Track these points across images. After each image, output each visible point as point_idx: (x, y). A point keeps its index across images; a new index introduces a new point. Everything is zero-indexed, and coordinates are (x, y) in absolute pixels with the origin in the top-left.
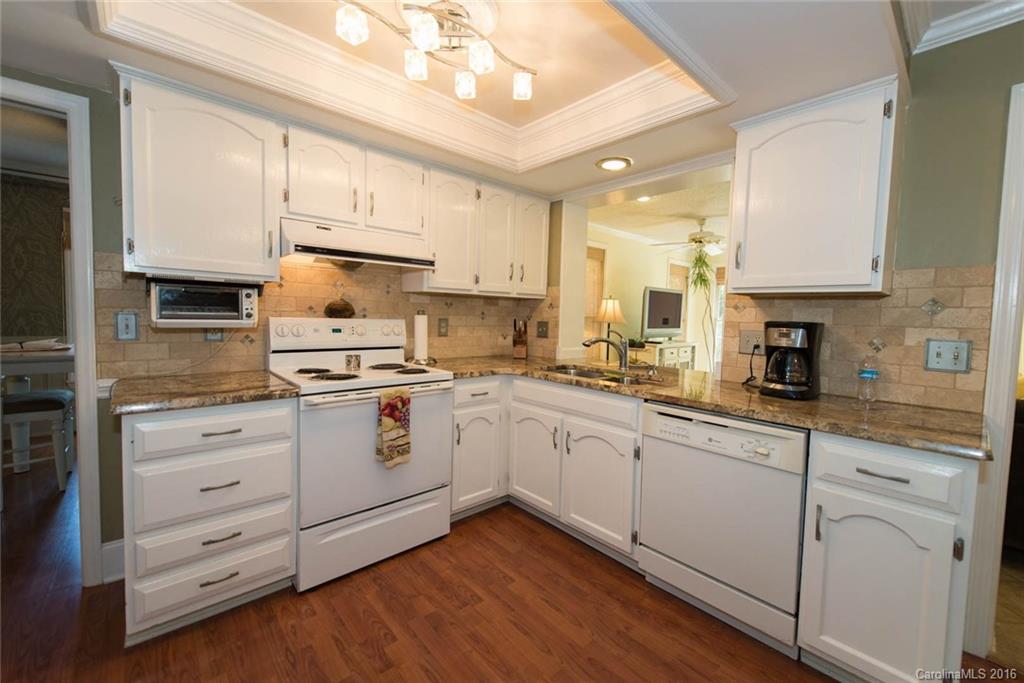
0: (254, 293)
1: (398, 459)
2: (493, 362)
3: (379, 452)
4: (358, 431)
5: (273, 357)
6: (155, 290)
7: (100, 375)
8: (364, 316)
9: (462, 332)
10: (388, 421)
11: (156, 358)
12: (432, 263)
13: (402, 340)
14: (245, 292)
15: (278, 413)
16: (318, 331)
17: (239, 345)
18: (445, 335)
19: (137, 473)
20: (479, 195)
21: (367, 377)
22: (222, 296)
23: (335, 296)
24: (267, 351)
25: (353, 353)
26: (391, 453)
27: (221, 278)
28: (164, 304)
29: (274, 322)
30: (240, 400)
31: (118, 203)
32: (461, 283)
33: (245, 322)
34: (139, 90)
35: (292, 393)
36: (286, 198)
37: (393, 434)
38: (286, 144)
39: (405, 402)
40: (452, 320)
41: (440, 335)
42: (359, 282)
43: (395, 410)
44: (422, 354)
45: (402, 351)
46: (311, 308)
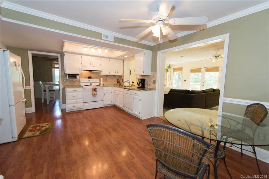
0: (78, 75)
1: (95, 96)
2: (115, 86)
3: (93, 95)
4: (90, 92)
5: (81, 83)
6: (68, 75)
7: (62, 85)
8: (93, 78)
9: (109, 81)
10: (94, 91)
11: (68, 83)
12: (101, 71)
13: (99, 82)
14: (77, 75)
15: (80, 89)
16: (87, 80)
17: (77, 82)
18: (106, 81)
19: (67, 94)
20: (110, 60)
21: (93, 86)
22: (74, 76)
23: (89, 76)
24: (80, 83)
25: (91, 83)
26: (94, 95)
27: (74, 74)
28: (69, 77)
29: (81, 79)
30: (76, 87)
31: (64, 66)
32: (107, 74)
33: (77, 79)
34: (66, 54)
35: (82, 87)
36: (82, 64)
37: (94, 93)
38: (81, 57)
39: (96, 89)
40: (107, 79)
41: (105, 81)
42: (92, 74)
43: (95, 90)
44: (102, 84)
45: (99, 83)
46: (86, 77)
